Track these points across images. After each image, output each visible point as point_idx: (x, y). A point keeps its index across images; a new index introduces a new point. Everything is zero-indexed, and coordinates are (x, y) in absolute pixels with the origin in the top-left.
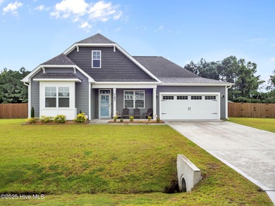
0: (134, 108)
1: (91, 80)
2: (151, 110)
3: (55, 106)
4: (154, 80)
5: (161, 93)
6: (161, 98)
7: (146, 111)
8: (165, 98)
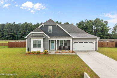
0: (63, 46)
1: (49, 37)
2: (69, 47)
3: (36, 47)
4: (71, 37)
5: (73, 41)
6: (73, 43)
7: (68, 47)
8: (75, 42)
